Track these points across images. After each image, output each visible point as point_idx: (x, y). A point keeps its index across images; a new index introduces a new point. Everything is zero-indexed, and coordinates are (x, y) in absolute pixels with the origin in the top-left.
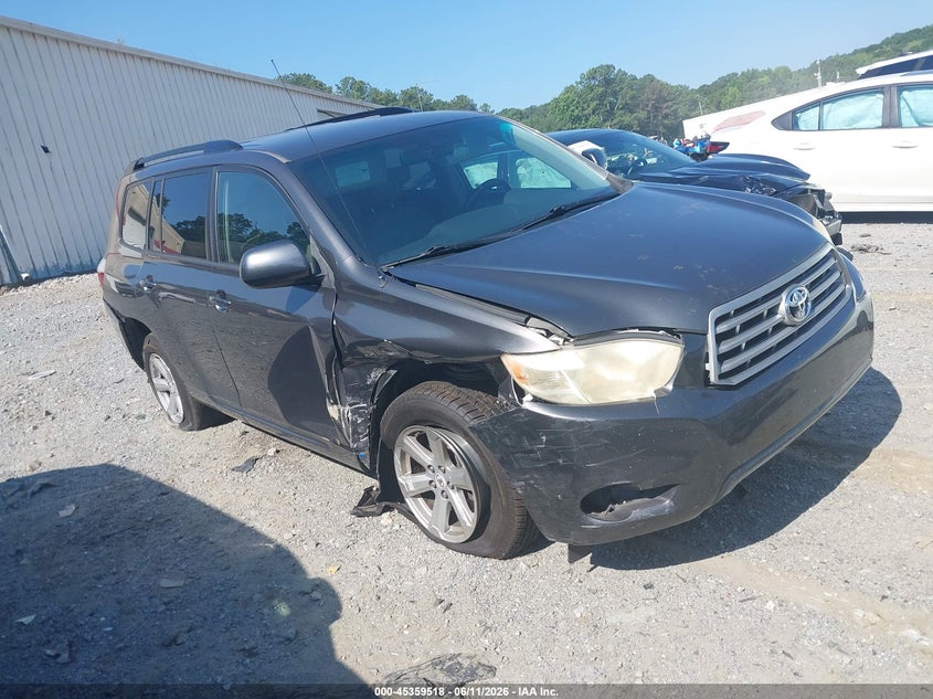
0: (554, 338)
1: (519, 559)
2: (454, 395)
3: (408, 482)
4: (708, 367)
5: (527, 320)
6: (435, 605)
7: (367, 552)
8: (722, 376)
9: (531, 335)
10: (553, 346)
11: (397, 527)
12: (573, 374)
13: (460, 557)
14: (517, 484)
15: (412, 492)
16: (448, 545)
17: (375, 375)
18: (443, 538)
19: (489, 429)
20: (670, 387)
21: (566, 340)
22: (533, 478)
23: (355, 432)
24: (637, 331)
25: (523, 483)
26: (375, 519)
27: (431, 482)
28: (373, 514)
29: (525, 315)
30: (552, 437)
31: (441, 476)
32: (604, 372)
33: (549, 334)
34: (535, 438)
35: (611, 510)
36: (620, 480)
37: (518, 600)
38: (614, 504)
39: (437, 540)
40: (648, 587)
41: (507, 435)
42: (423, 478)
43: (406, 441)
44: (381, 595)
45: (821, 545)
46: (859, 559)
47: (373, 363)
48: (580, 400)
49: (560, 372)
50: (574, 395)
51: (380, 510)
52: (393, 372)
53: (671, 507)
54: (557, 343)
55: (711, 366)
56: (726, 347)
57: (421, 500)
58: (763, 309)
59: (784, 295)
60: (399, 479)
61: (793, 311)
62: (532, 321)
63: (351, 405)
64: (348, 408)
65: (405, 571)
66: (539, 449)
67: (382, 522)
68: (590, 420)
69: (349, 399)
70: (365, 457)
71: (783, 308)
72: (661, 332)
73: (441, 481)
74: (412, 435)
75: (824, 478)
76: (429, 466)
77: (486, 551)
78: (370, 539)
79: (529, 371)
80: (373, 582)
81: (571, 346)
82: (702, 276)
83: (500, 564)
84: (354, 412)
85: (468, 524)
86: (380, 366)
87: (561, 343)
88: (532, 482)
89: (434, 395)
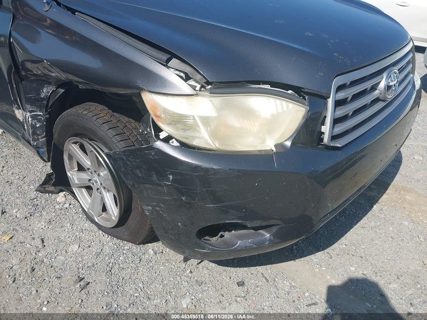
0: (192, 82)
1: (149, 245)
2: (107, 118)
3: (73, 175)
4: (323, 129)
5: (168, 60)
6: (76, 282)
7: (38, 225)
8: (334, 138)
9: (171, 75)
10: (189, 91)
11: (67, 205)
12: (206, 120)
13: (106, 238)
14: (145, 208)
15: (77, 184)
16: (100, 227)
17: (46, 91)
18: (96, 220)
19: (123, 159)
20: (288, 144)
21: (202, 87)
22: (159, 206)
23: (34, 133)
24: (268, 87)
25: (150, 208)
26: (54, 196)
27: (90, 180)
28: (52, 192)
29: (168, 54)
30: (179, 177)
31: (96, 178)
32: (234, 121)
33: (187, 78)
34: (162, 176)
35: (222, 236)
36: (233, 219)
37: (141, 285)
38: (225, 231)
39: (93, 221)
40: (241, 284)
41: (138, 168)
42: (84, 176)
43: (71, 147)
44: (36, 267)
45: (362, 257)
46: (388, 273)
47: (45, 80)
48: (209, 144)
49: (193, 116)
50: (203, 139)
51: (58, 190)
52: (62, 91)
53: (270, 240)
54: (194, 88)
55: (326, 129)
56: (341, 112)
57: (84, 190)
58: (367, 85)
59: (385, 75)
60: (68, 173)
61: (389, 87)
62: (174, 62)
63: (31, 112)
64: (28, 114)
65: (62, 245)
66: (166, 185)
67: (58, 199)
68: (215, 167)
69: (28, 107)
70: (44, 152)
71: (382, 85)
72: (290, 92)
73: (96, 182)
74: (75, 143)
75: (361, 202)
76: (89, 169)
77: (126, 237)
78: (44, 213)
79: (165, 111)
80: (34, 254)
81: (207, 93)
82: (329, 44)
83: (135, 248)
84: (34, 117)
85: (113, 218)
86: (50, 83)
87: (198, 89)
88: (158, 209)
89: (90, 115)
